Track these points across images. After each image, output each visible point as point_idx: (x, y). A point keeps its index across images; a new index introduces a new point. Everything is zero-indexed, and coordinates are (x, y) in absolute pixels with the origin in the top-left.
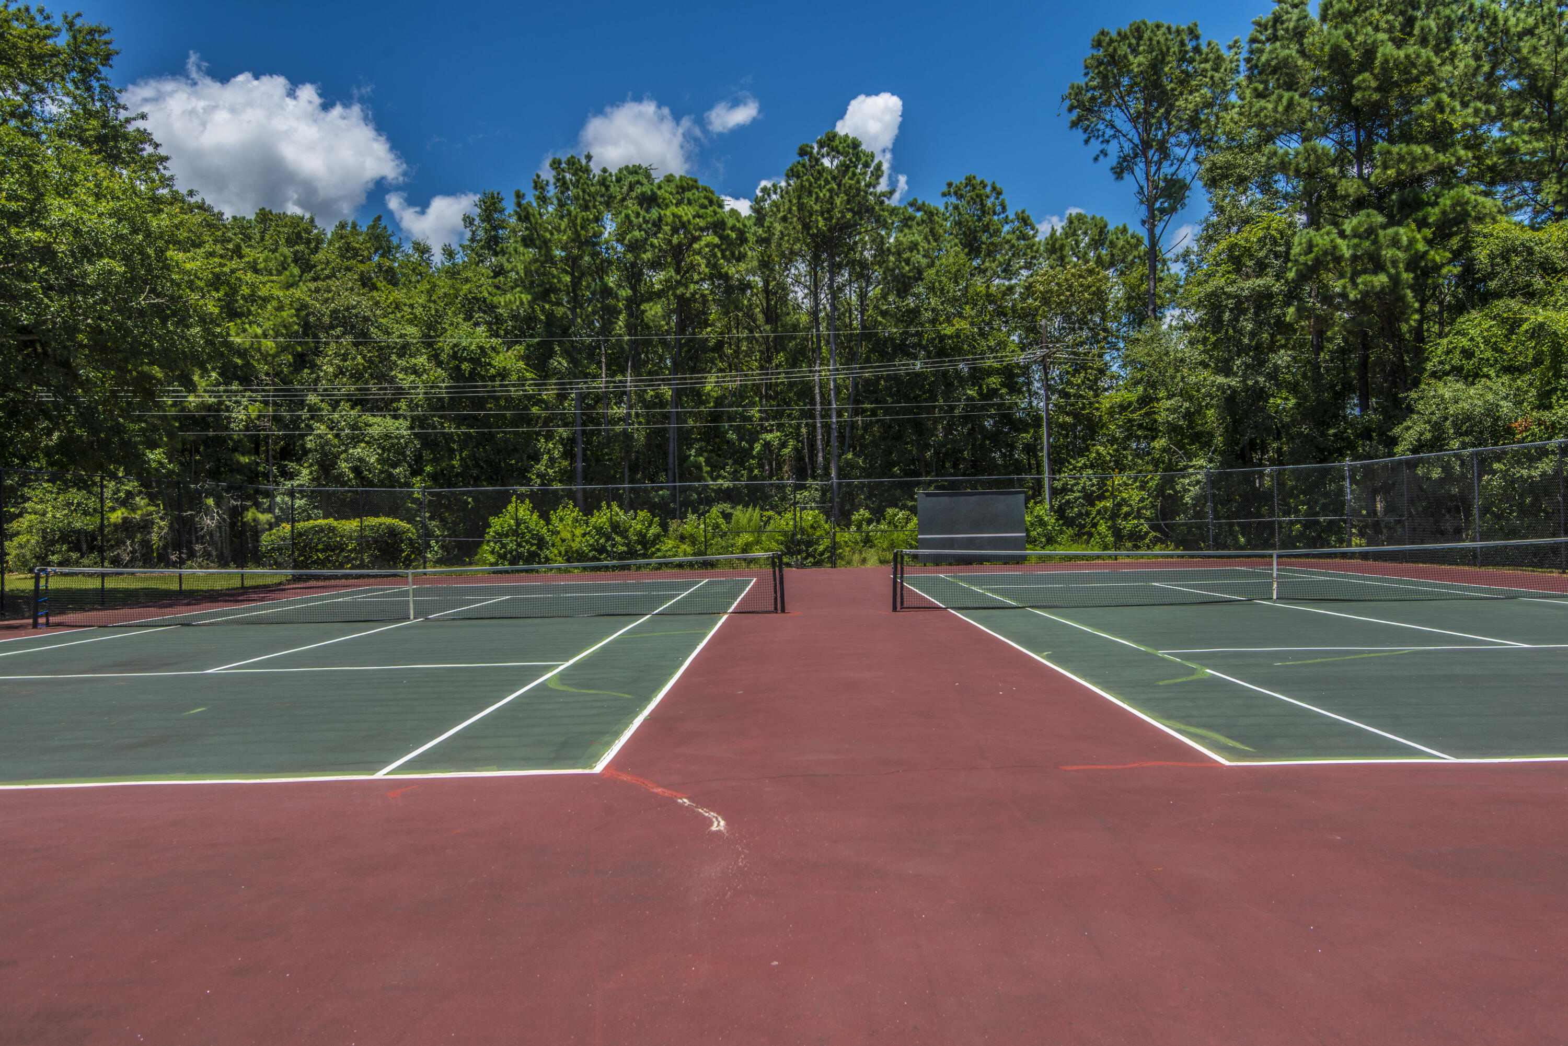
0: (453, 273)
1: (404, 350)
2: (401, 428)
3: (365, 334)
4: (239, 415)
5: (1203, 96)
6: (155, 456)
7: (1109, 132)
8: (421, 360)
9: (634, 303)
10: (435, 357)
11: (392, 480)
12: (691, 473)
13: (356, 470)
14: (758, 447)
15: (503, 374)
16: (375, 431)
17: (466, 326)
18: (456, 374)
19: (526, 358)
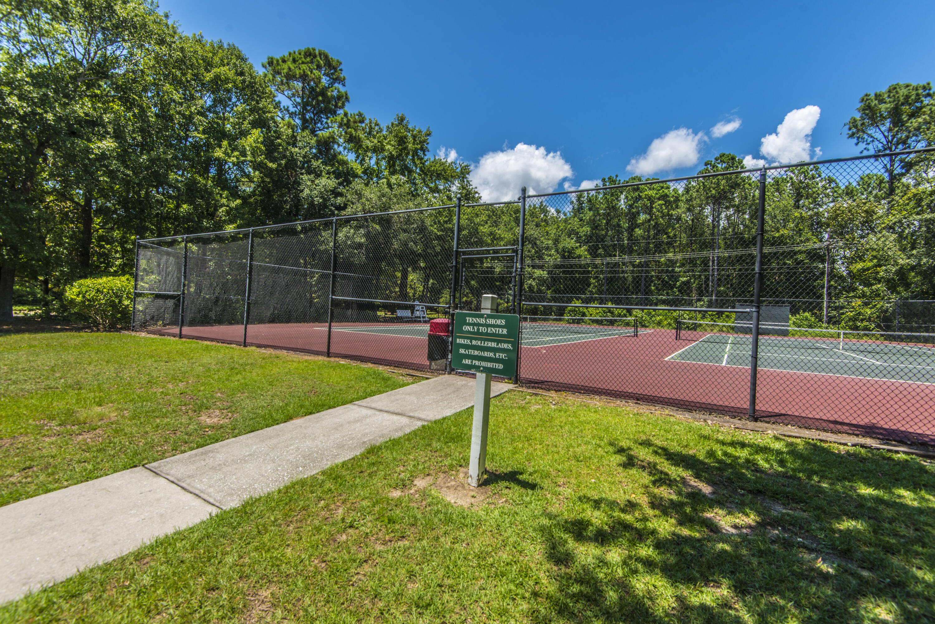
0: (566, 221)
1: (548, 248)
2: (543, 274)
3: (535, 244)
4: (498, 270)
5: (925, 119)
6: (473, 282)
7: (870, 139)
8: (553, 252)
9: (631, 230)
10: (557, 251)
11: (540, 291)
12: (651, 292)
13: (529, 288)
14: (678, 284)
15: (579, 257)
16: (536, 275)
17: (568, 240)
18: (563, 257)
19: (588, 251)
